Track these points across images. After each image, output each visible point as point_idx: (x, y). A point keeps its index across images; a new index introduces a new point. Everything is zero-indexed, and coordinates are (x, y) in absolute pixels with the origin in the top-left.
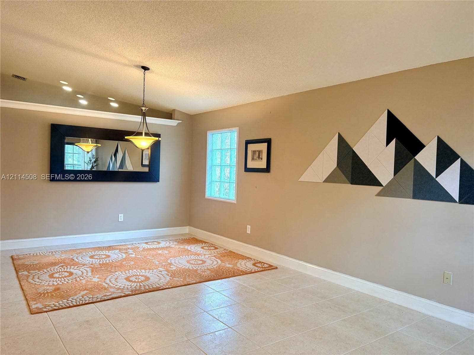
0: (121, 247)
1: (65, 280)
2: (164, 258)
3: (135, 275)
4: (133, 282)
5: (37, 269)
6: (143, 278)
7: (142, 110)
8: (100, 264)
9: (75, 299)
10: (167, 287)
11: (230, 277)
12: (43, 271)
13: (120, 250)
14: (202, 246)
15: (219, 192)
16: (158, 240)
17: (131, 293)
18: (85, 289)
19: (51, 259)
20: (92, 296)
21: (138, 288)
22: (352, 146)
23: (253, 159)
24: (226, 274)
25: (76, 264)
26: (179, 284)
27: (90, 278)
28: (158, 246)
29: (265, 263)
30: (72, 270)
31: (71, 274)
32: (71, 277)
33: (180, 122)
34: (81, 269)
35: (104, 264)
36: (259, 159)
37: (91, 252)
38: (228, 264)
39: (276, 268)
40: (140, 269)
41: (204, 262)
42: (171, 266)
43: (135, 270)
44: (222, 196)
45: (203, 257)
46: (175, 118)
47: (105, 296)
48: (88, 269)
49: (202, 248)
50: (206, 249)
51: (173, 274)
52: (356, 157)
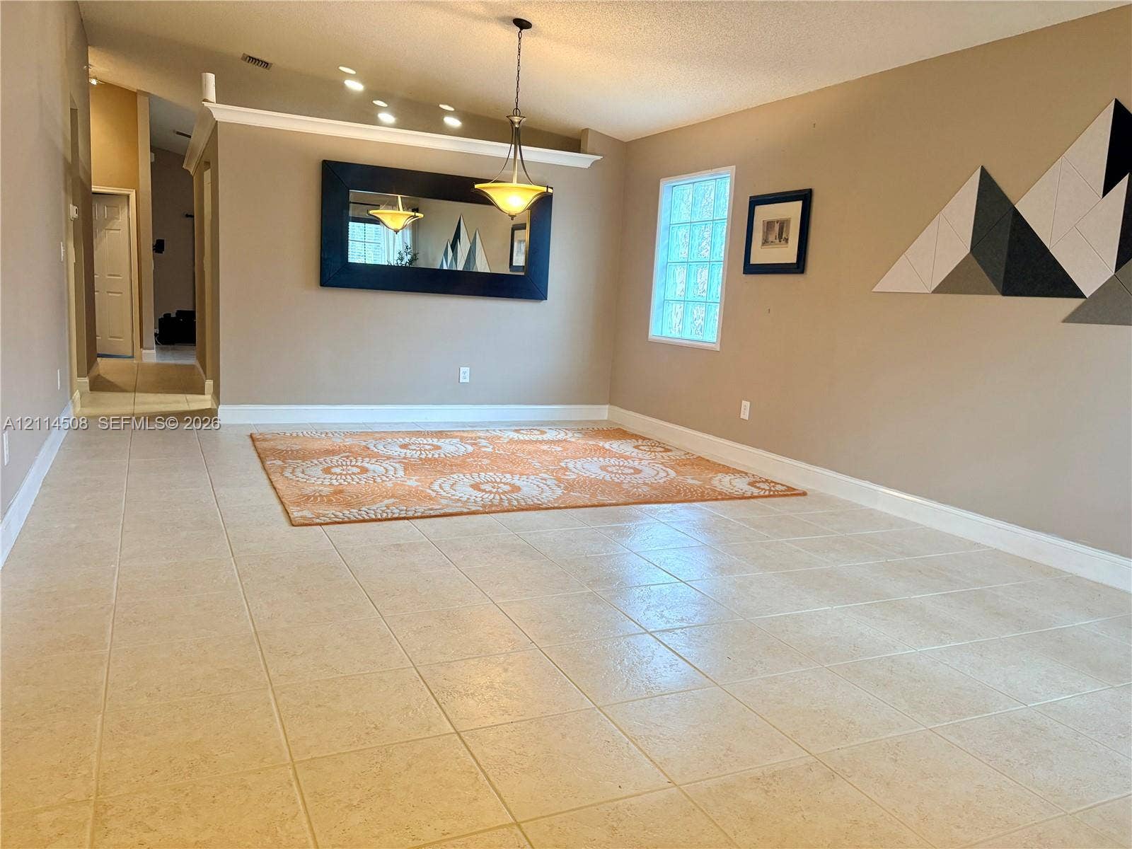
0: (465, 435)
1: (353, 479)
2: (552, 458)
3: (492, 482)
4: (486, 492)
5: (300, 458)
6: (507, 488)
7: (513, 123)
8: (421, 459)
9: (374, 510)
10: (556, 505)
11: (694, 501)
12: (312, 462)
13: (462, 439)
14: (636, 444)
15: (681, 326)
16: (543, 428)
17: (481, 509)
18: (393, 496)
19: (327, 444)
20: (405, 508)
21: (496, 502)
22: (1013, 201)
23: (765, 242)
24: (685, 495)
25: (376, 457)
26: (580, 503)
27: (402, 479)
28: (540, 438)
29: (778, 484)
30: (366, 465)
31: (364, 470)
32: (365, 476)
33: (599, 158)
34: (384, 465)
35: (430, 459)
36: (780, 241)
37: (403, 439)
38: (692, 479)
39: (804, 494)
40: (503, 473)
41: (638, 471)
42: (567, 473)
43: (491, 474)
44: (687, 335)
45: (636, 463)
46: (588, 151)
47: (431, 509)
48: (397, 465)
49: (636, 447)
50: (645, 450)
51: (570, 486)
52: (1020, 227)
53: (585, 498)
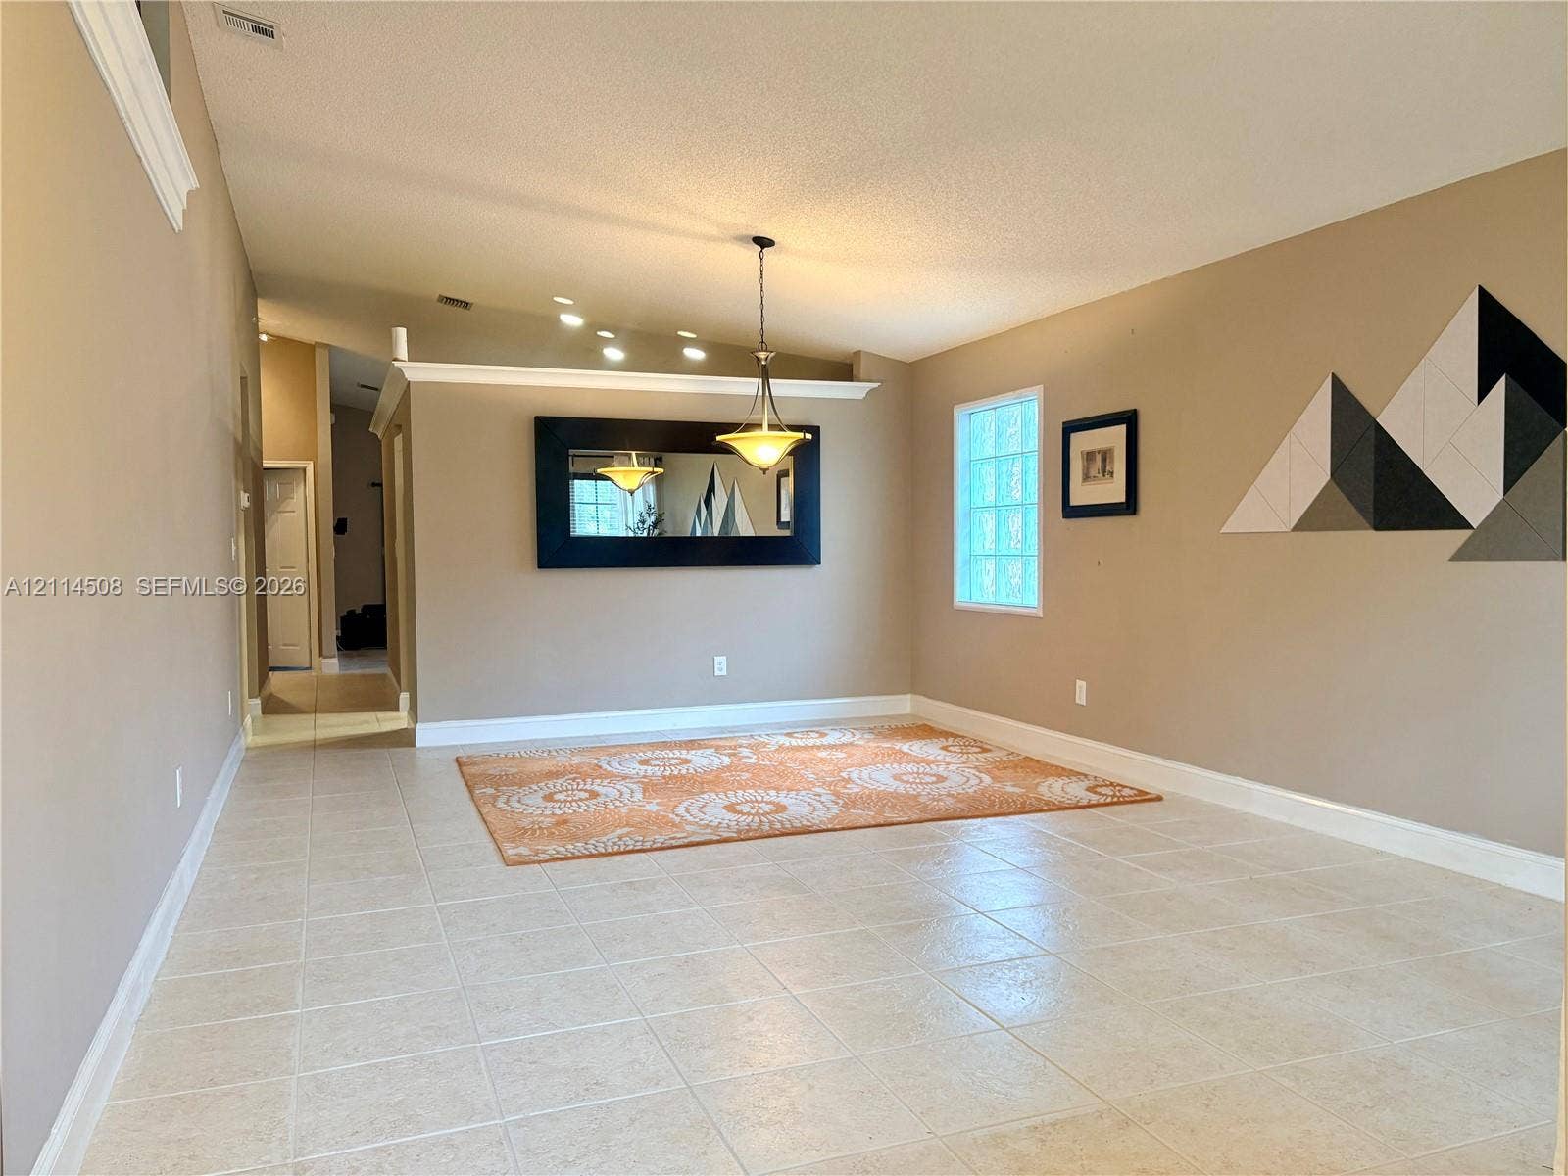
0: (721, 743)
1: (579, 806)
2: (831, 768)
3: (752, 802)
4: (743, 814)
5: (517, 784)
6: (769, 808)
7: (758, 359)
8: (664, 777)
9: (603, 843)
10: (830, 826)
11: (1010, 814)
12: (530, 788)
13: (718, 748)
14: (945, 744)
15: (993, 588)
16: (822, 729)
17: (735, 835)
18: (627, 825)
19: (548, 765)
20: (641, 838)
21: (754, 826)
22: (1373, 413)
23: (1086, 477)
24: (1000, 807)
25: (610, 776)
26: (862, 822)
27: (640, 803)
28: (818, 742)
29: (1126, 787)
30: (596, 788)
31: (594, 795)
32: (594, 801)
33: (876, 385)
34: (618, 787)
35: (676, 777)
36: (1104, 476)
37: (644, 752)
38: (1014, 786)
39: (1159, 798)
40: (766, 789)
41: (941, 779)
42: (848, 786)
43: (750, 791)
44: (1004, 600)
45: (941, 769)
46: (862, 376)
47: (673, 838)
48: (634, 786)
49: (945, 748)
50: (955, 752)
51: (851, 802)
52: (1386, 446)
53: (868, 815)
